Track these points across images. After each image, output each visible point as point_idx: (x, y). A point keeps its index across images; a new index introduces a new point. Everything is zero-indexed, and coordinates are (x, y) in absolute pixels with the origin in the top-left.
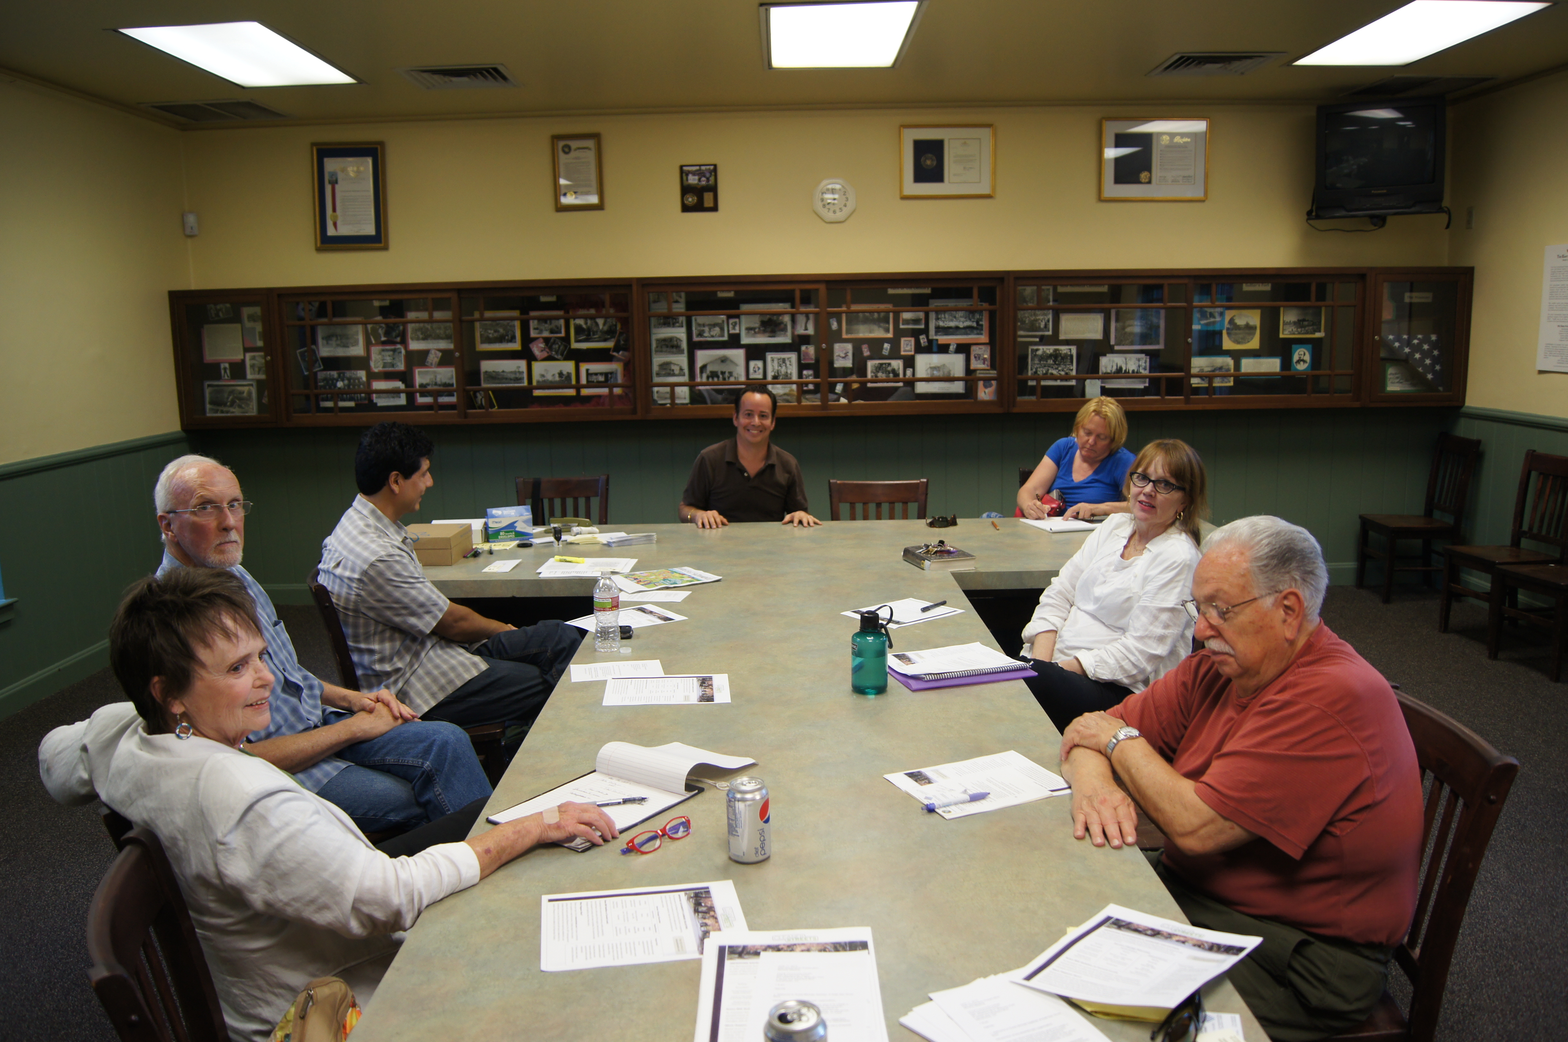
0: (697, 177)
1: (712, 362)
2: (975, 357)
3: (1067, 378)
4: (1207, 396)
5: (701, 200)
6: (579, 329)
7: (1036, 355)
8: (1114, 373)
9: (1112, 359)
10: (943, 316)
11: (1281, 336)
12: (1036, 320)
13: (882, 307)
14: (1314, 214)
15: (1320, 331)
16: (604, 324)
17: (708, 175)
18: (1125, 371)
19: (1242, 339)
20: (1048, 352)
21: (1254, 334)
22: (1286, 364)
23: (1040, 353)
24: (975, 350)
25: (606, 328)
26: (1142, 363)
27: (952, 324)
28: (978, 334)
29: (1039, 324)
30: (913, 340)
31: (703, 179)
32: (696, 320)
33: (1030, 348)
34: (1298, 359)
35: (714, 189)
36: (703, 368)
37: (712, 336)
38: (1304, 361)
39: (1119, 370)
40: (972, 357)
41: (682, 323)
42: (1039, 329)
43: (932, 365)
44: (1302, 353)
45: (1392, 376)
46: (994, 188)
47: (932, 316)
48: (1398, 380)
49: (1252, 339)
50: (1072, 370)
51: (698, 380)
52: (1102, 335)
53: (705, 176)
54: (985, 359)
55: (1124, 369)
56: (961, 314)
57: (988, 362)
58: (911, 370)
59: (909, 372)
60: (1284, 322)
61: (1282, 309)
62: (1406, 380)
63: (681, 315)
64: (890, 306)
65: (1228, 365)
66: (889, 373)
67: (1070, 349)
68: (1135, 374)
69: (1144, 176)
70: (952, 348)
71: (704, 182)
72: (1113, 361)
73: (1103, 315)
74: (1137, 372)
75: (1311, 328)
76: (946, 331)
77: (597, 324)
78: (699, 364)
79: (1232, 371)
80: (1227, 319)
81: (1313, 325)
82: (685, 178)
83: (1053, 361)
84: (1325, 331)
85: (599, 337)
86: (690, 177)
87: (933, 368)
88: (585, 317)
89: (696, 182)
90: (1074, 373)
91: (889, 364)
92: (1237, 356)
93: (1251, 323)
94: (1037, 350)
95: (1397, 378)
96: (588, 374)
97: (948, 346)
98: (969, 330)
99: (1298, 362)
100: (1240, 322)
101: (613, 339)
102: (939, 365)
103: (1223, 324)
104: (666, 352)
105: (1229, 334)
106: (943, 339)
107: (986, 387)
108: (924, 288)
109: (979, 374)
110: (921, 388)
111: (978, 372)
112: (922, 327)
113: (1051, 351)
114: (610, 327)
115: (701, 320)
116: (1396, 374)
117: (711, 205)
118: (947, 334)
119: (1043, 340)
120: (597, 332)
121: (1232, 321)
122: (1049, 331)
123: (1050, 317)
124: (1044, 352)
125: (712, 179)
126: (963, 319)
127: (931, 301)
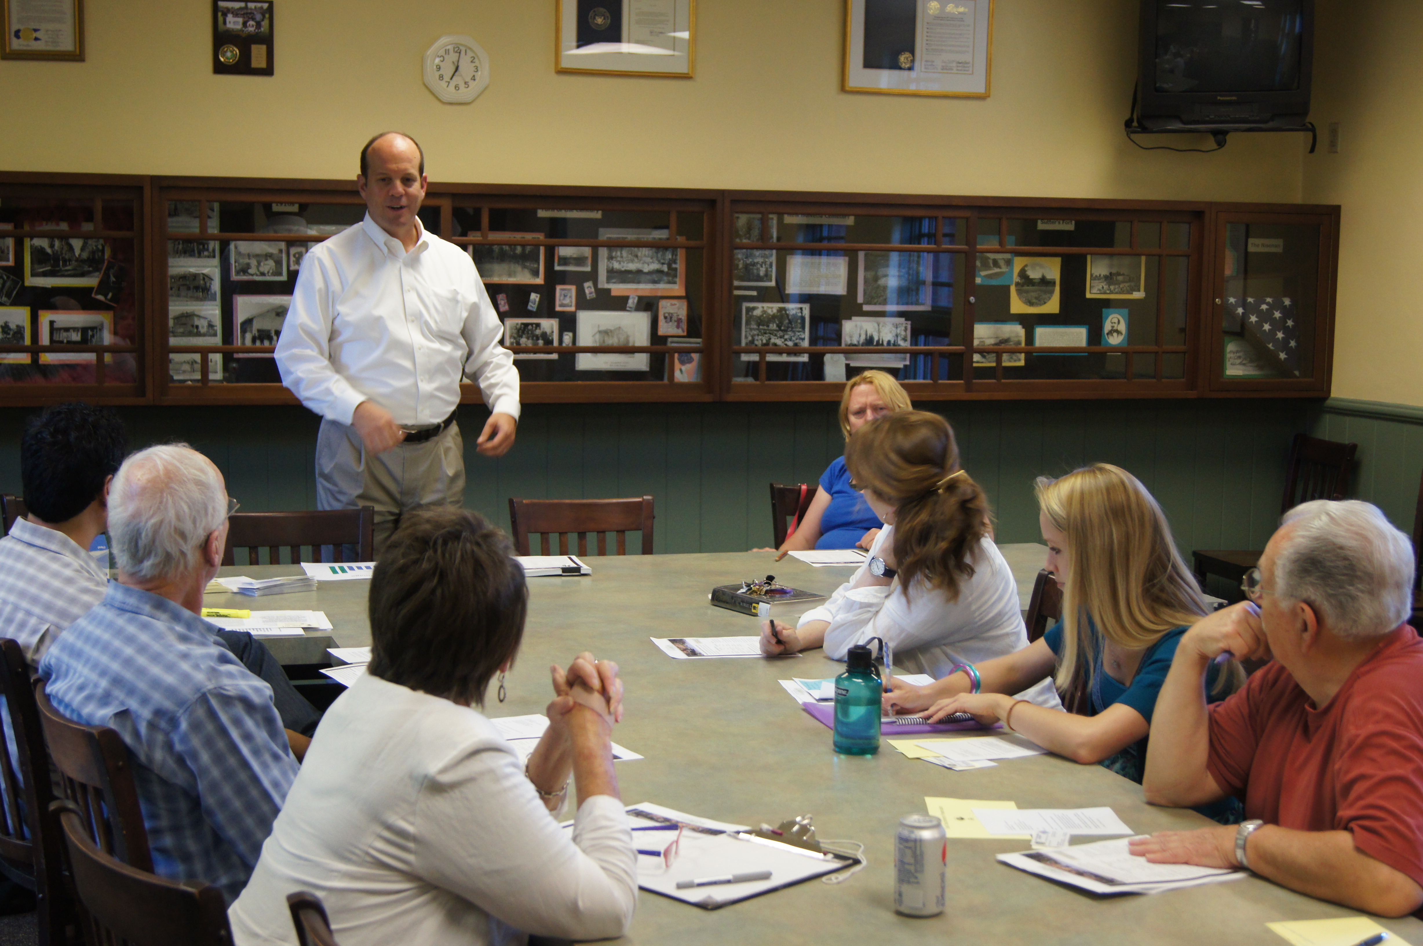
0: (240, 20)
1: (262, 315)
2: (666, 318)
3: (796, 351)
4: (994, 381)
5: (246, 56)
6: (39, 257)
7: (752, 317)
8: (862, 345)
9: (859, 323)
10: (619, 253)
11: (1088, 296)
12: (754, 264)
13: (529, 236)
14: (1135, 124)
15: (1139, 290)
16: (83, 249)
17: (259, 17)
18: (878, 342)
19: (1036, 298)
20: (770, 311)
21: (1052, 292)
22: (1095, 335)
23: (757, 313)
24: (665, 307)
25: (85, 255)
26: (901, 331)
27: (632, 266)
28: (669, 282)
29: (758, 269)
30: (573, 289)
31: (251, 23)
32: (236, 247)
33: (745, 305)
34: (1110, 328)
35: (268, 40)
36: (248, 323)
37: (263, 274)
38: (1118, 332)
39: (870, 341)
40: (661, 318)
41: (214, 251)
42: (759, 279)
43: (602, 328)
44: (1116, 321)
45: (1232, 355)
46: (693, 63)
47: (603, 252)
48: (1238, 361)
49: (1050, 299)
50: (803, 339)
51: (238, 342)
52: (846, 289)
53: (253, 19)
54: (679, 321)
55: (876, 338)
56: (645, 251)
57: (684, 325)
58: (571, 334)
59: (567, 338)
60: (1091, 275)
61: (1089, 257)
62: (1251, 361)
63: (214, 238)
64: (540, 236)
65: (1017, 336)
66: (538, 339)
67: (801, 309)
68: (892, 347)
69: (904, 58)
70: (632, 302)
71: (251, 28)
72: (861, 328)
73: (847, 259)
74: (894, 345)
75: (1127, 285)
76: (624, 276)
77: (71, 248)
78: (240, 316)
79: (1023, 345)
80: (1016, 270)
81: (1130, 281)
82: (220, 19)
83: (778, 326)
84: (1145, 290)
85: (74, 269)
86: (230, 18)
87: (606, 333)
88: (51, 236)
89: (239, 27)
90: (806, 344)
91: (538, 325)
92: (1029, 322)
93: (1049, 277)
94: (754, 308)
95: (1239, 357)
96: (53, 329)
97: (626, 299)
98: (656, 276)
99: (1110, 333)
100: (1034, 274)
101: (97, 274)
102: (612, 329)
103: (1012, 277)
104: (186, 296)
105: (1019, 292)
106: (618, 289)
107: (682, 363)
108: (592, 209)
109: (671, 344)
110: (585, 362)
111: (670, 340)
112: (588, 269)
113: (775, 311)
114: (93, 253)
115: (244, 247)
116: (1237, 352)
117: (263, 65)
118: (623, 281)
119: (764, 295)
120: (70, 260)
121: (1023, 274)
122: (771, 281)
123: (773, 259)
124: (764, 312)
125: (265, 24)
126: (649, 260)
127: (601, 230)
